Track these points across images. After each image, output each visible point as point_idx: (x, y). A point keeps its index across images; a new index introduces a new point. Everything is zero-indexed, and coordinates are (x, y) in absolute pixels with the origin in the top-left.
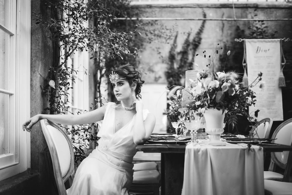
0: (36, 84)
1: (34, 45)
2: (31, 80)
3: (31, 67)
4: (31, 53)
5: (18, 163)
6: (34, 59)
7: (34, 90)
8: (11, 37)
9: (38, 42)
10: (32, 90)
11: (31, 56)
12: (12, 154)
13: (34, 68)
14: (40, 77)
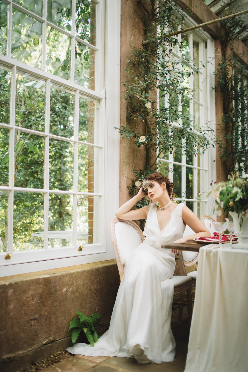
0: (123, 186)
1: (122, 152)
2: (120, 182)
3: (120, 171)
4: (120, 159)
5: (105, 251)
6: (122, 164)
7: (122, 191)
8: (101, 150)
9: (125, 149)
10: (120, 190)
11: (120, 162)
12: (101, 244)
13: (122, 172)
14: (127, 180)
